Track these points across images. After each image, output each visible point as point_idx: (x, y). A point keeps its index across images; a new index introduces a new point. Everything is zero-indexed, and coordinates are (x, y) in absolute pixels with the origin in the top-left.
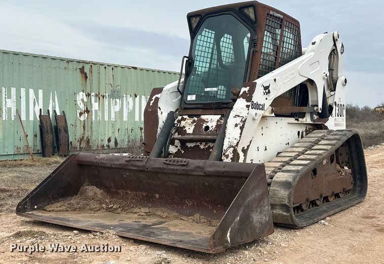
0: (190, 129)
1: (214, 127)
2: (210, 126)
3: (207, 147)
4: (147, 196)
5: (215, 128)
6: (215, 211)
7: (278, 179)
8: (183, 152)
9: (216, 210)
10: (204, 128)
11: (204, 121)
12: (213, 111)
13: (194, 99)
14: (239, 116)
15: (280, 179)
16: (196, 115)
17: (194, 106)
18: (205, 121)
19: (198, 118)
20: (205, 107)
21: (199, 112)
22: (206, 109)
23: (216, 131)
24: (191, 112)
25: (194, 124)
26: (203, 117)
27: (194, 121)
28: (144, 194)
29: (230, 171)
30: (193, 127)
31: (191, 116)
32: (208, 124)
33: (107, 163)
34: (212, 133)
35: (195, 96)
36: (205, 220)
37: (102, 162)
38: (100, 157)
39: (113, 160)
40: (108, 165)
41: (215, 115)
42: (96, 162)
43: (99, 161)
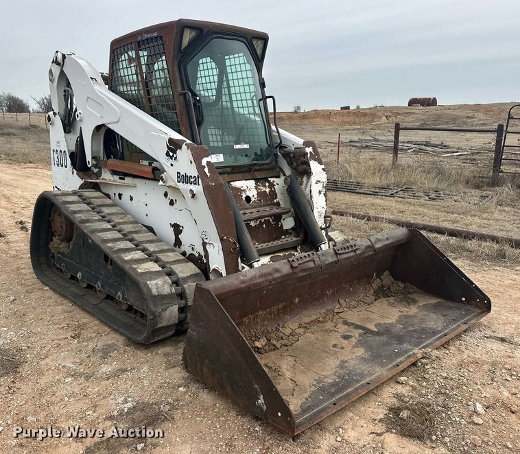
1: (256, 196)
3: (258, 222)
5: (257, 198)
10: (244, 199)
11: (240, 190)
13: (223, 160)
18: (242, 190)
20: (232, 171)
22: (233, 173)
23: (260, 200)
33: (263, 282)
34: (257, 205)
35: (222, 155)
36: (354, 303)
37: (255, 282)
38: (249, 277)
39: (270, 274)
40: (265, 284)
41: (246, 180)
42: (246, 287)
43: (249, 283)
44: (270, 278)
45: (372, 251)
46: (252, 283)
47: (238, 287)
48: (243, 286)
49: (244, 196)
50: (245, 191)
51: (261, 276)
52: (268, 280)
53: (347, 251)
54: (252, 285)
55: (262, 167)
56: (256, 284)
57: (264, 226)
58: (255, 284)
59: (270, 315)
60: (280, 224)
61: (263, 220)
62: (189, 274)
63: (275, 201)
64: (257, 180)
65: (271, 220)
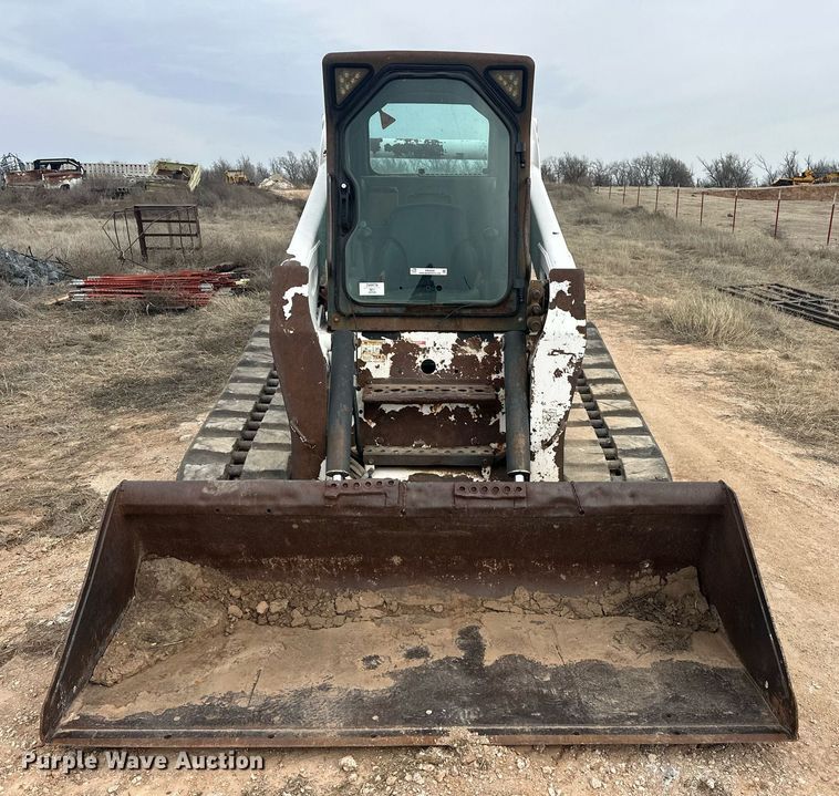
0: (380, 368)
1: (448, 362)
2: (437, 361)
3: (439, 410)
4: (361, 564)
5: (451, 366)
6: (563, 577)
7: (637, 475)
8: (373, 425)
9: (566, 575)
10: (420, 364)
11: (415, 348)
12: (429, 323)
13: (383, 294)
14: (562, 352)
15: (643, 475)
16: (386, 332)
17: (380, 311)
18: (420, 349)
19: (394, 339)
20: (409, 313)
21: (394, 324)
22: (413, 317)
23: (456, 371)
24: (370, 324)
25: (390, 355)
26: (406, 336)
27: (386, 349)
28: (354, 560)
29: (651, 504)
30: (389, 363)
31: (373, 335)
32: (431, 356)
33: (253, 507)
34: (447, 378)
35: (382, 285)
36: (550, 603)
37: (233, 503)
38: (219, 492)
39: (272, 497)
40: (256, 511)
41: (440, 332)
42: (207, 507)
43: (218, 502)
44: (269, 503)
45: (571, 509)
46: (225, 503)
47: (190, 503)
48: (202, 503)
49: (420, 359)
50: (426, 350)
51: (247, 497)
52: (262, 507)
53: (490, 495)
54: (225, 507)
55: (481, 312)
56: (234, 508)
57: (452, 418)
58: (230, 506)
59: (330, 568)
60: (493, 420)
61: (452, 407)
62: (263, 469)
63: (494, 377)
64: (463, 334)
65: (472, 410)
